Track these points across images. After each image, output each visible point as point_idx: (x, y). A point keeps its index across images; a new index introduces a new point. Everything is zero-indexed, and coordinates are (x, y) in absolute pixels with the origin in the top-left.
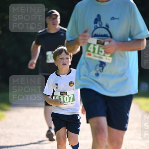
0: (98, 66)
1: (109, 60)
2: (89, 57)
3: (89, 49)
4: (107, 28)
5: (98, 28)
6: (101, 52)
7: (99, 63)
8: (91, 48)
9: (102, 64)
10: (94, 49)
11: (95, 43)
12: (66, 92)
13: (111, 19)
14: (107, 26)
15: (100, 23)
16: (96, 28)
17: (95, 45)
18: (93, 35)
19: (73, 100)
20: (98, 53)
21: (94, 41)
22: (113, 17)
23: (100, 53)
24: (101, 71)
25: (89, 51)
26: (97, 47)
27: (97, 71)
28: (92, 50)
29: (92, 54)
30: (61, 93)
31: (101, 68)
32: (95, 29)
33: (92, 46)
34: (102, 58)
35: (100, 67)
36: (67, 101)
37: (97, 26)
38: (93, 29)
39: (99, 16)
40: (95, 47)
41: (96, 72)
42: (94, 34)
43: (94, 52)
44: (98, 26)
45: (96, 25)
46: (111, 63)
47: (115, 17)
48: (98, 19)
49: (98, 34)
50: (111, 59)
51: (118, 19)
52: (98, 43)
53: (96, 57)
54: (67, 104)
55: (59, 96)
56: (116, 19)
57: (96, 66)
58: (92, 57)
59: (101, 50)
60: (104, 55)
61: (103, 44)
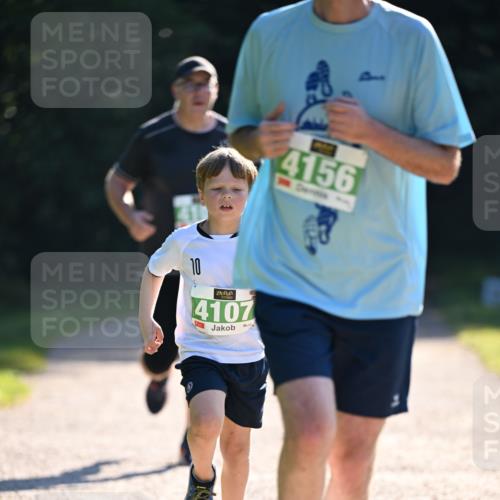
0: (314, 223)
1: (346, 202)
2: (283, 188)
3: (285, 166)
5: (316, 102)
6: (324, 176)
7: (316, 213)
8: (290, 163)
9: (327, 216)
10: (302, 166)
11: (307, 149)
12: (234, 292)
13: (362, 79)
15: (327, 89)
16: (311, 103)
17: (303, 154)
20: (313, 181)
21: (303, 140)
22: (367, 73)
23: (319, 179)
24: (324, 238)
25: (285, 172)
26: (311, 160)
27: (311, 238)
28: (293, 170)
29: (294, 183)
30: (216, 291)
31: (324, 228)
32: (309, 106)
33: (294, 157)
34: (325, 196)
35: (320, 224)
36: (232, 315)
37: (314, 98)
38: (303, 105)
39: (323, 65)
40: (305, 159)
41: (308, 243)
43: (299, 176)
44: (319, 96)
45: (312, 92)
46: (353, 214)
47: (373, 73)
48: (319, 77)
49: (318, 121)
50: (352, 199)
51: (382, 78)
52: (314, 149)
53: (305, 190)
54: (232, 328)
55: (210, 302)
56: (376, 78)
57: (308, 220)
58: (291, 190)
59: (322, 170)
60: (332, 187)
61: (332, 153)
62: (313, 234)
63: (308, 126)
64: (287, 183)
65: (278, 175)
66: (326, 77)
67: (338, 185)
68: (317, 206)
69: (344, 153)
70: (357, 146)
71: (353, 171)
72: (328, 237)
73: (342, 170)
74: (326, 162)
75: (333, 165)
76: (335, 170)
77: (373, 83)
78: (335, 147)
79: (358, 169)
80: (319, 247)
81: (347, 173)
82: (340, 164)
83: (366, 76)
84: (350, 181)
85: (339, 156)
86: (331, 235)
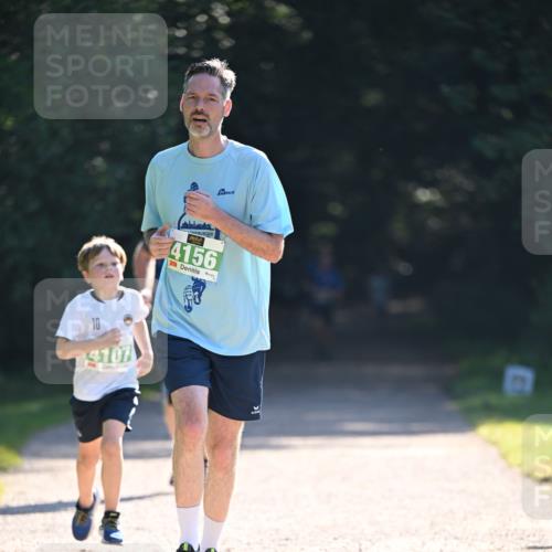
0: (191, 290)
1: (212, 275)
2: (172, 267)
3: (173, 253)
6: (197, 259)
7: (192, 283)
8: (175, 251)
9: (199, 286)
10: (183, 252)
11: (185, 241)
13: (219, 194)
17: (183, 245)
18: (181, 225)
20: (190, 262)
21: (183, 235)
23: (194, 261)
24: (197, 300)
25: (173, 257)
26: (188, 248)
27: (188, 300)
28: (178, 255)
29: (179, 263)
31: (197, 293)
33: (178, 246)
34: (198, 272)
35: (194, 292)
38: (182, 212)
39: (194, 185)
40: (184, 248)
41: (187, 304)
42: (182, 222)
43: (181, 259)
46: (216, 284)
47: (227, 190)
49: (192, 223)
50: (216, 273)
51: (233, 192)
52: (189, 241)
53: (186, 269)
56: (229, 193)
57: (187, 288)
58: (178, 269)
59: (195, 255)
60: (202, 266)
61: (201, 243)
62: (190, 298)
63: (186, 226)
64: (175, 265)
65: (169, 259)
67: (206, 264)
68: (193, 278)
69: (210, 242)
70: (217, 237)
71: (215, 254)
72: (200, 300)
73: (208, 253)
74: (198, 249)
75: (203, 251)
76: (204, 255)
77: (227, 196)
78: (203, 239)
79: (218, 253)
80: (194, 306)
81: (211, 256)
82: (206, 250)
83: (222, 192)
84: (214, 261)
85: (206, 245)
86: (202, 298)
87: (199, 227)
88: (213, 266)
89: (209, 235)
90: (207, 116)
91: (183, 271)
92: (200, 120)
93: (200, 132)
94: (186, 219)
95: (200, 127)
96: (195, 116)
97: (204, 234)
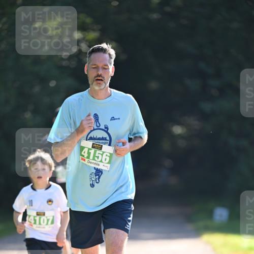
0: (94, 175)
1: (106, 167)
3: (83, 153)
4: (106, 130)
5: (94, 130)
6: (98, 157)
7: (94, 171)
8: (84, 153)
9: (99, 172)
10: (89, 154)
11: (91, 147)
12: (44, 213)
13: (111, 120)
14: (107, 128)
17: (89, 149)
18: (88, 138)
19: (52, 223)
20: (94, 159)
21: (89, 144)
22: (113, 117)
23: (96, 158)
24: (97, 181)
25: (83, 156)
26: (92, 151)
28: (86, 155)
29: (87, 160)
30: (37, 213)
31: (97, 177)
32: (92, 131)
33: (86, 150)
34: (99, 165)
35: (96, 176)
36: (44, 222)
39: (96, 115)
40: (90, 151)
41: (91, 183)
42: (89, 136)
43: (88, 157)
46: (109, 171)
49: (95, 137)
50: (109, 165)
51: (119, 119)
53: (91, 163)
54: (44, 228)
55: (34, 217)
56: (116, 119)
57: (91, 174)
58: (86, 162)
59: (97, 155)
60: (101, 161)
61: (101, 149)
62: (93, 179)
63: (91, 139)
64: (84, 160)
65: (81, 157)
66: (98, 120)
67: (103, 160)
68: (95, 168)
69: (106, 148)
70: (110, 145)
71: (109, 155)
72: (99, 181)
73: (105, 154)
74: (98, 152)
75: (101, 153)
76: (102, 155)
77: (116, 121)
78: (102, 146)
79: (110, 153)
80: (96, 184)
81: (107, 155)
82: (104, 152)
83: (113, 119)
84: (108, 158)
85: (103, 150)
86: (100, 180)
87: (99, 139)
88: (107, 161)
89: (105, 144)
90: (104, 78)
91: (89, 164)
92: (99, 80)
93: (100, 86)
94: (91, 135)
95: (100, 83)
96: (97, 78)
97: (102, 143)
